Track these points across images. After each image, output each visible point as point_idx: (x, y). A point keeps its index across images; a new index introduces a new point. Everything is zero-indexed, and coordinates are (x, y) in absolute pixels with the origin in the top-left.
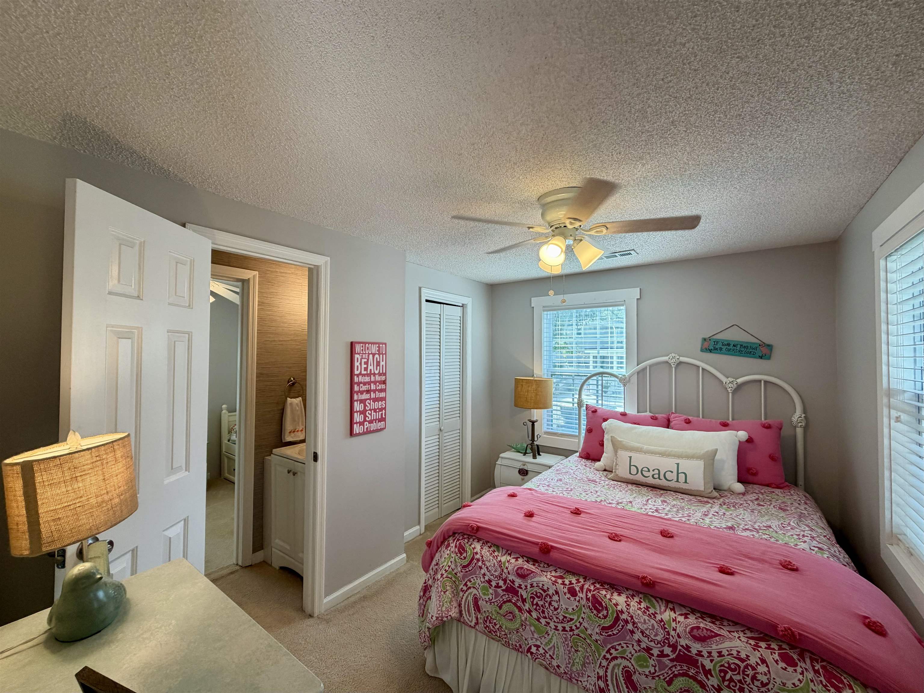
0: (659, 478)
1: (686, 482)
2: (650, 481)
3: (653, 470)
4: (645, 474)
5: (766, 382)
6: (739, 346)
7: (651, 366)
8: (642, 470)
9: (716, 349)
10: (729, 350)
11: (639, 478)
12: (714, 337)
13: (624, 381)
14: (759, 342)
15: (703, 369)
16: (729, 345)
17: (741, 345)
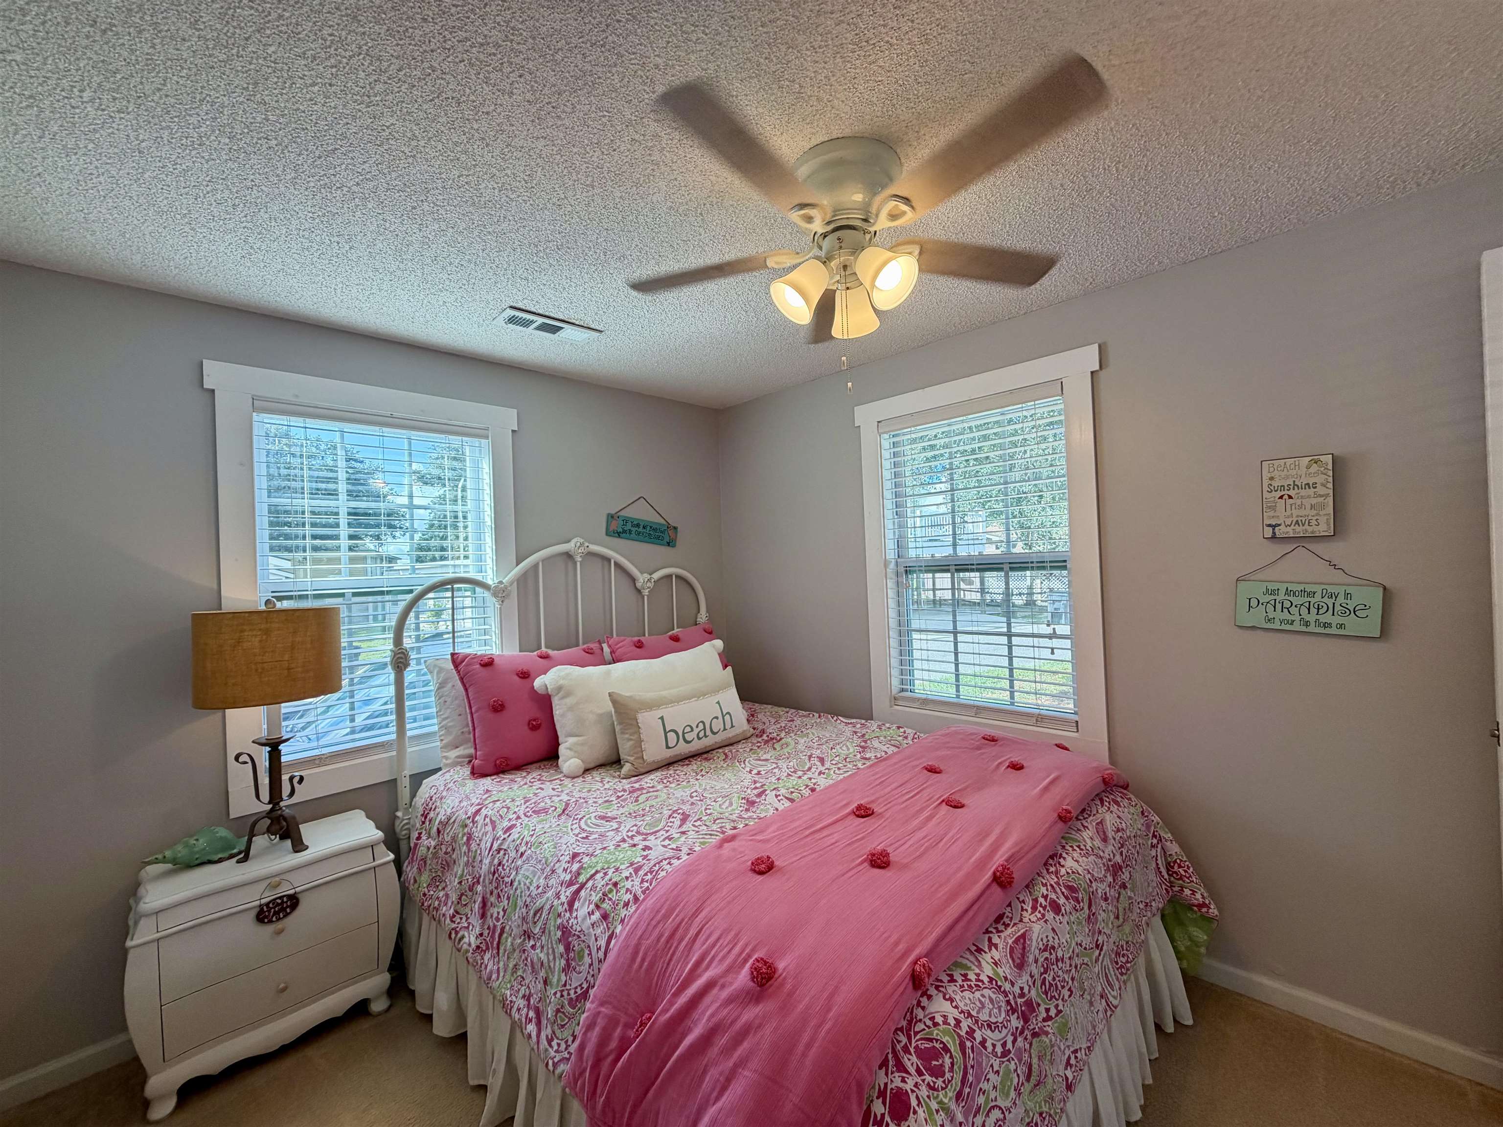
0: (706, 736)
1: (732, 726)
2: (696, 746)
3: (697, 727)
4: (689, 737)
5: (678, 577)
6: (648, 528)
7: (545, 560)
8: (684, 733)
9: (624, 532)
10: (639, 534)
11: (683, 748)
12: (621, 513)
13: (501, 593)
14: (665, 523)
15: (616, 564)
16: (638, 525)
17: (651, 527)
